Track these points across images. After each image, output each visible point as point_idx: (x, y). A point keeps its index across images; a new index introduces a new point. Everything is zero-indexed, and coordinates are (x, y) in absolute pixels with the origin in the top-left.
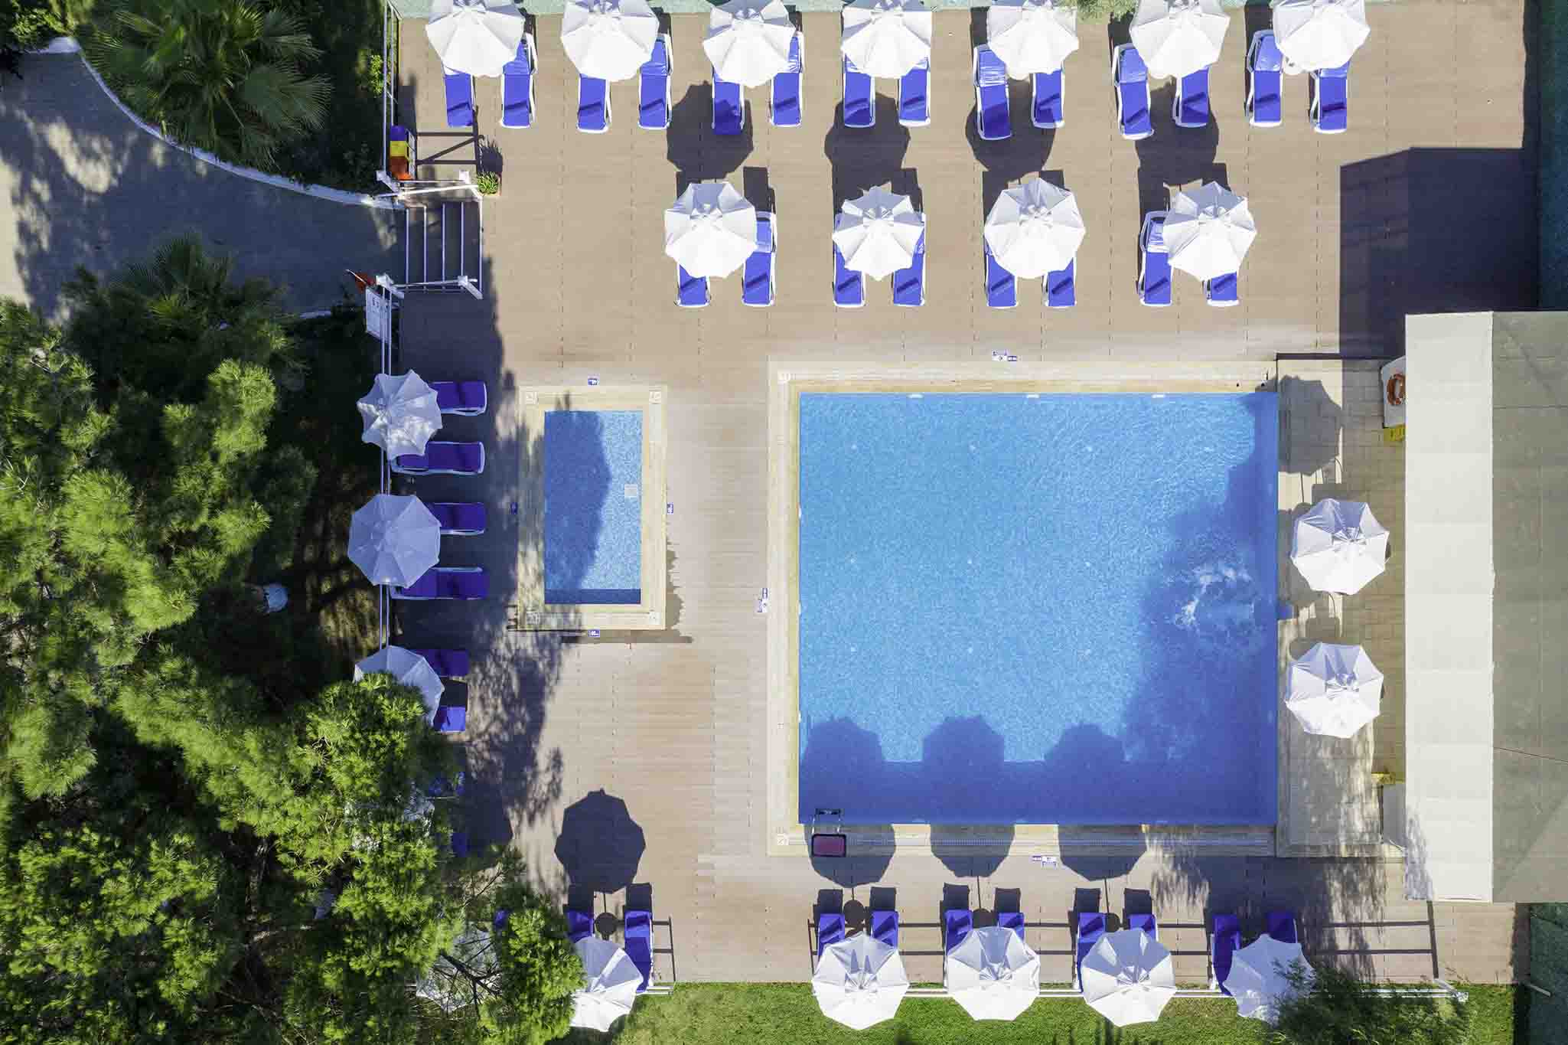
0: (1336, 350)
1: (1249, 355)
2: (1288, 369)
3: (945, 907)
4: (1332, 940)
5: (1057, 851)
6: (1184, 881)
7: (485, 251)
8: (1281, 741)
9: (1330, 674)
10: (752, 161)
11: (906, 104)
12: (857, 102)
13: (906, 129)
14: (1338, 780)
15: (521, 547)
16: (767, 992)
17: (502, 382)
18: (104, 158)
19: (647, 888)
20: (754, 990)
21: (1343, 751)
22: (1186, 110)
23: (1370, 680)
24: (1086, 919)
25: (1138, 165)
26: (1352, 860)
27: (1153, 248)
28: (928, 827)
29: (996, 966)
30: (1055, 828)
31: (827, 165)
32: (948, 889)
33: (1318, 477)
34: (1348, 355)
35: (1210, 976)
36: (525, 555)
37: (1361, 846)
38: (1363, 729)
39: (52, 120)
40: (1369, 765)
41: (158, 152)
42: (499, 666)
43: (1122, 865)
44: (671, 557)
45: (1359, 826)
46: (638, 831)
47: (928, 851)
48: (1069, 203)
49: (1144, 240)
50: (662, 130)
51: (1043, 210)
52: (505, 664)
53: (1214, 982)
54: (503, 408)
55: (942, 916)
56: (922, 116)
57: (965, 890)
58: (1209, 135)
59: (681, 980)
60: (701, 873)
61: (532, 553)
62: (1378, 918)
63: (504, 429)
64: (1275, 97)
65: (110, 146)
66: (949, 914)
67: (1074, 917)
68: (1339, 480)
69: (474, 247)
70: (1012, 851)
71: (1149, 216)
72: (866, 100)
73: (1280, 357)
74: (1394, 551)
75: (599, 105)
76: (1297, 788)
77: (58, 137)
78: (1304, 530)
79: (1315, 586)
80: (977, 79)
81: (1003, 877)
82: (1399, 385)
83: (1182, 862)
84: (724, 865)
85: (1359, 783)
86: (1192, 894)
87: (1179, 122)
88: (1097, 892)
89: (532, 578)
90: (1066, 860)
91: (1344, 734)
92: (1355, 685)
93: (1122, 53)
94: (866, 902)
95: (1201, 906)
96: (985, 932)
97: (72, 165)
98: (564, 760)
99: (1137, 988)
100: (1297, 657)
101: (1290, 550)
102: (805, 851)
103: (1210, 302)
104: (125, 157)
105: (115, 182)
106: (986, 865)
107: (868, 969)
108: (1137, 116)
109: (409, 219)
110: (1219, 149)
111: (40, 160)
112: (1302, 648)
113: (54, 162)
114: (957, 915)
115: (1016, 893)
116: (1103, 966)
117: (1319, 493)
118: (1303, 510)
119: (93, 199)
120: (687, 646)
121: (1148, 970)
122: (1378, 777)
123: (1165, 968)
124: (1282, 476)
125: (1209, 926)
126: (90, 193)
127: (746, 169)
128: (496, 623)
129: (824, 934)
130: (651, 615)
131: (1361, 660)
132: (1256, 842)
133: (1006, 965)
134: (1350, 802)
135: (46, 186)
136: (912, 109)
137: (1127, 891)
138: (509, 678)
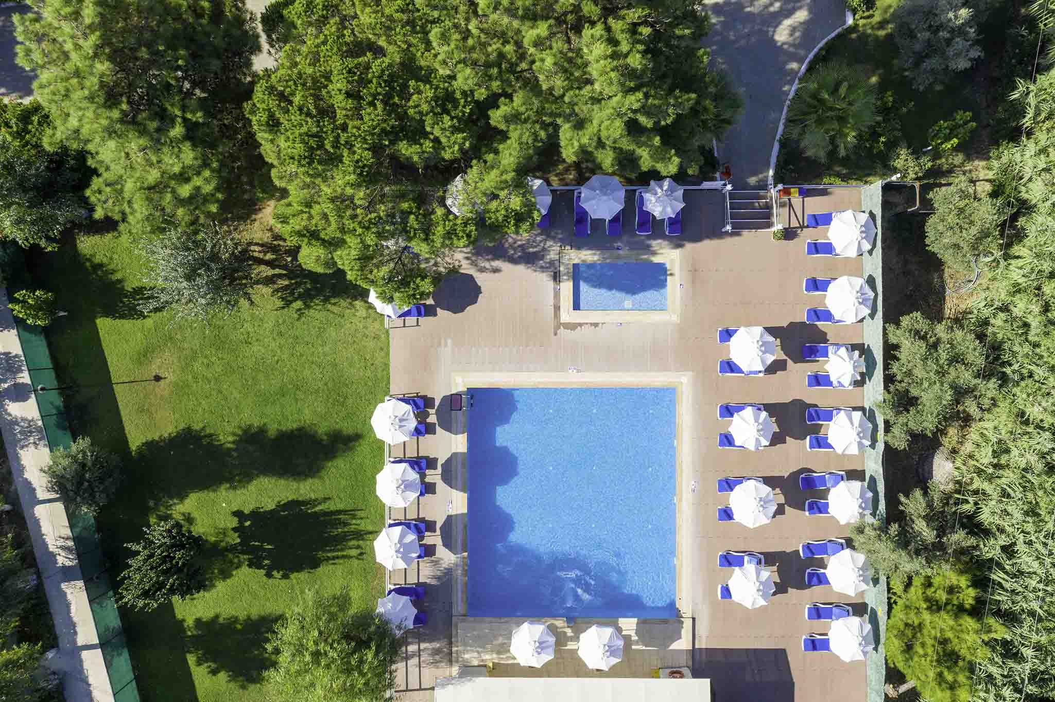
0: (697, 647)
1: (695, 604)
2: (687, 624)
3: (427, 458)
4: (412, 643)
5: (454, 513)
6: (439, 573)
7: (745, 233)
8: (506, 619)
9: (540, 643)
10: (790, 362)
11: (817, 439)
12: (818, 415)
13: (805, 438)
14: (489, 646)
15: (598, 252)
16: (385, 373)
17: (680, 242)
18: (791, 38)
19: (435, 315)
20: (386, 366)
21: (504, 648)
22: (813, 574)
23: (537, 662)
24: (422, 526)
25: (788, 551)
26: (451, 653)
27: (746, 558)
28: (466, 451)
29: (402, 487)
30: (465, 511)
31: (787, 399)
32: (436, 460)
33: (635, 638)
34: (694, 652)
35: (395, 585)
36: (595, 254)
37: (457, 658)
38: (515, 659)
39: (810, 11)
40: (496, 661)
41: (794, 66)
42: (541, 242)
43: (447, 544)
44: (596, 325)
45: (466, 656)
46: (462, 310)
47: (454, 451)
48: (764, 520)
49: (750, 554)
50: (805, 319)
51: (761, 509)
52: (542, 245)
53: (393, 587)
54: (666, 243)
55: (422, 458)
56: (811, 447)
57: (435, 468)
58: (801, 586)
59: (391, 331)
60: (443, 341)
61: (596, 258)
62: (423, 665)
63: (655, 244)
64: (819, 617)
65: (797, 42)
66: (424, 461)
67: (423, 520)
68: (633, 647)
69: (749, 227)
70: (454, 492)
71: (762, 557)
72: (819, 420)
73: (694, 619)
74: (599, 673)
75: (817, 289)
76: (485, 626)
77: (802, 15)
78: (609, 631)
79: (582, 636)
80: (830, 473)
81: (441, 486)
82: (678, 675)
83: (449, 572)
84: (447, 351)
85: (487, 657)
86: (434, 577)
87: (808, 571)
88: (435, 531)
89: (583, 258)
90: (449, 518)
91: (512, 649)
92: (535, 654)
93: (842, 545)
94: (428, 420)
95: (428, 581)
96: (418, 481)
97: (787, 22)
98: (497, 274)
99: (393, 552)
100: (548, 627)
101: (600, 624)
102: (454, 392)
103: (720, 586)
104: (792, 49)
105: (779, 44)
106: (448, 478)
107: (400, 427)
108: (811, 550)
109: (762, 193)
110: (795, 590)
111: (790, 6)
112: (552, 629)
113: (789, 13)
114: (424, 464)
115: (434, 492)
116: (402, 537)
117: (627, 639)
118: (619, 630)
119: (771, 33)
120: (552, 334)
121: (402, 558)
122: (491, 665)
123: (402, 565)
124: (635, 620)
125: (419, 584)
126: (774, 31)
127: (786, 360)
128: (561, 240)
129: (414, 401)
130: (567, 315)
131: (547, 657)
132: (459, 607)
133: (403, 492)
134: (478, 652)
135: (776, 9)
136: (814, 441)
137: (435, 545)
138: (536, 247)
